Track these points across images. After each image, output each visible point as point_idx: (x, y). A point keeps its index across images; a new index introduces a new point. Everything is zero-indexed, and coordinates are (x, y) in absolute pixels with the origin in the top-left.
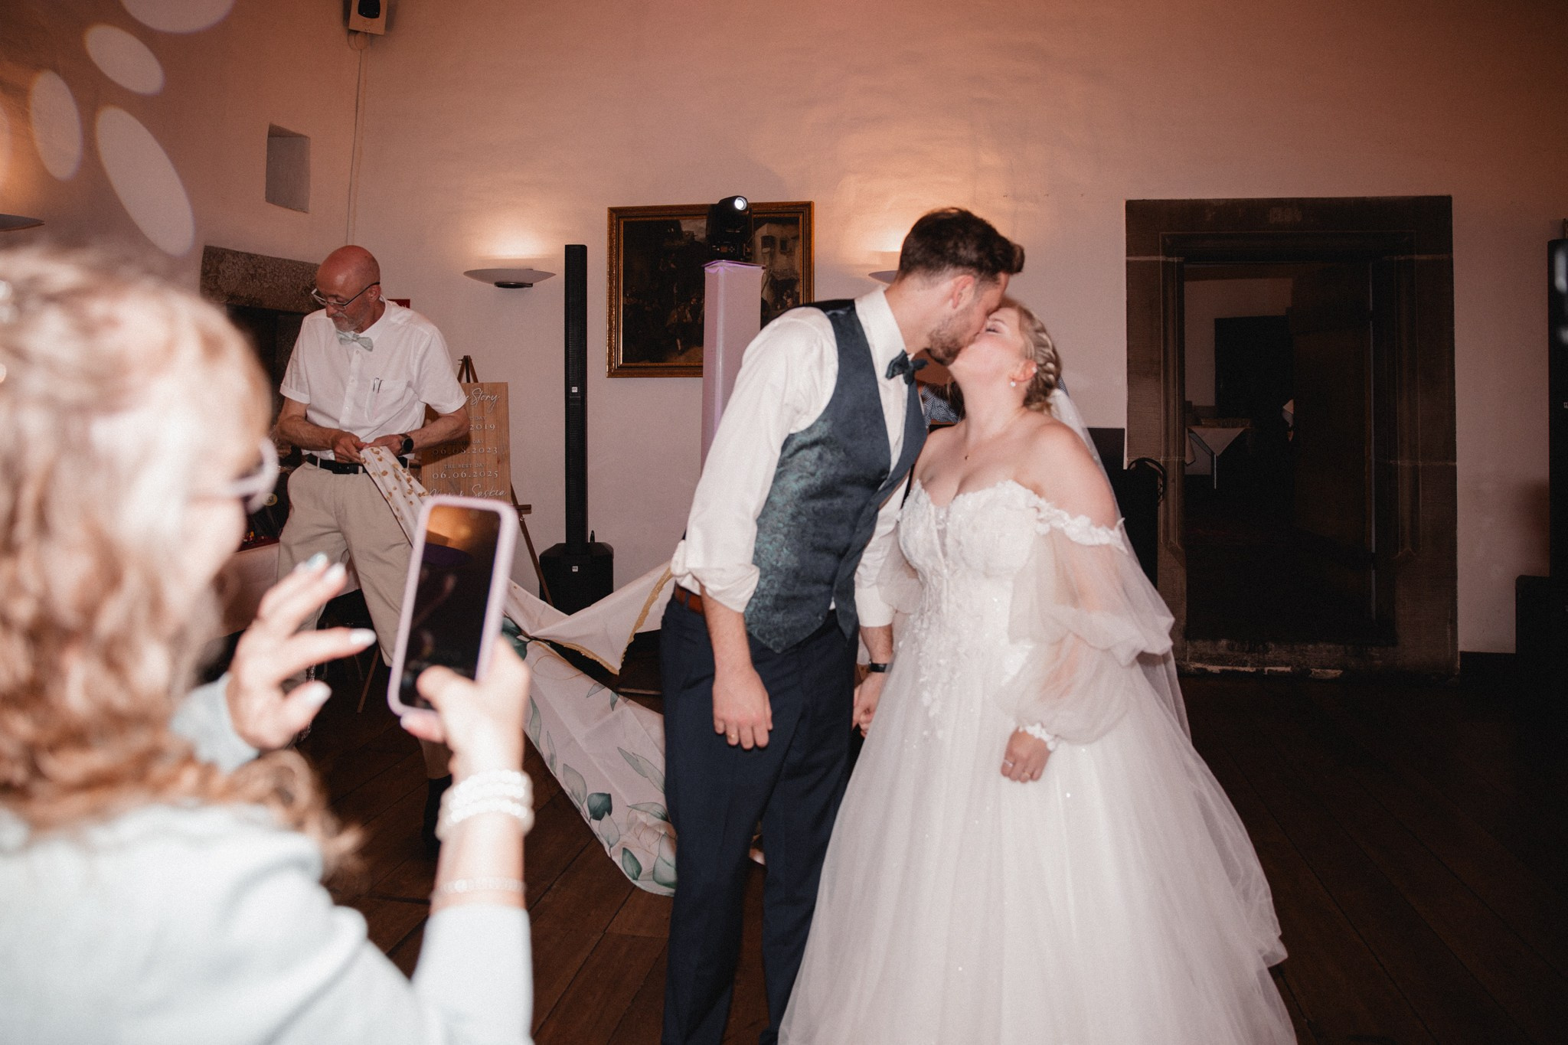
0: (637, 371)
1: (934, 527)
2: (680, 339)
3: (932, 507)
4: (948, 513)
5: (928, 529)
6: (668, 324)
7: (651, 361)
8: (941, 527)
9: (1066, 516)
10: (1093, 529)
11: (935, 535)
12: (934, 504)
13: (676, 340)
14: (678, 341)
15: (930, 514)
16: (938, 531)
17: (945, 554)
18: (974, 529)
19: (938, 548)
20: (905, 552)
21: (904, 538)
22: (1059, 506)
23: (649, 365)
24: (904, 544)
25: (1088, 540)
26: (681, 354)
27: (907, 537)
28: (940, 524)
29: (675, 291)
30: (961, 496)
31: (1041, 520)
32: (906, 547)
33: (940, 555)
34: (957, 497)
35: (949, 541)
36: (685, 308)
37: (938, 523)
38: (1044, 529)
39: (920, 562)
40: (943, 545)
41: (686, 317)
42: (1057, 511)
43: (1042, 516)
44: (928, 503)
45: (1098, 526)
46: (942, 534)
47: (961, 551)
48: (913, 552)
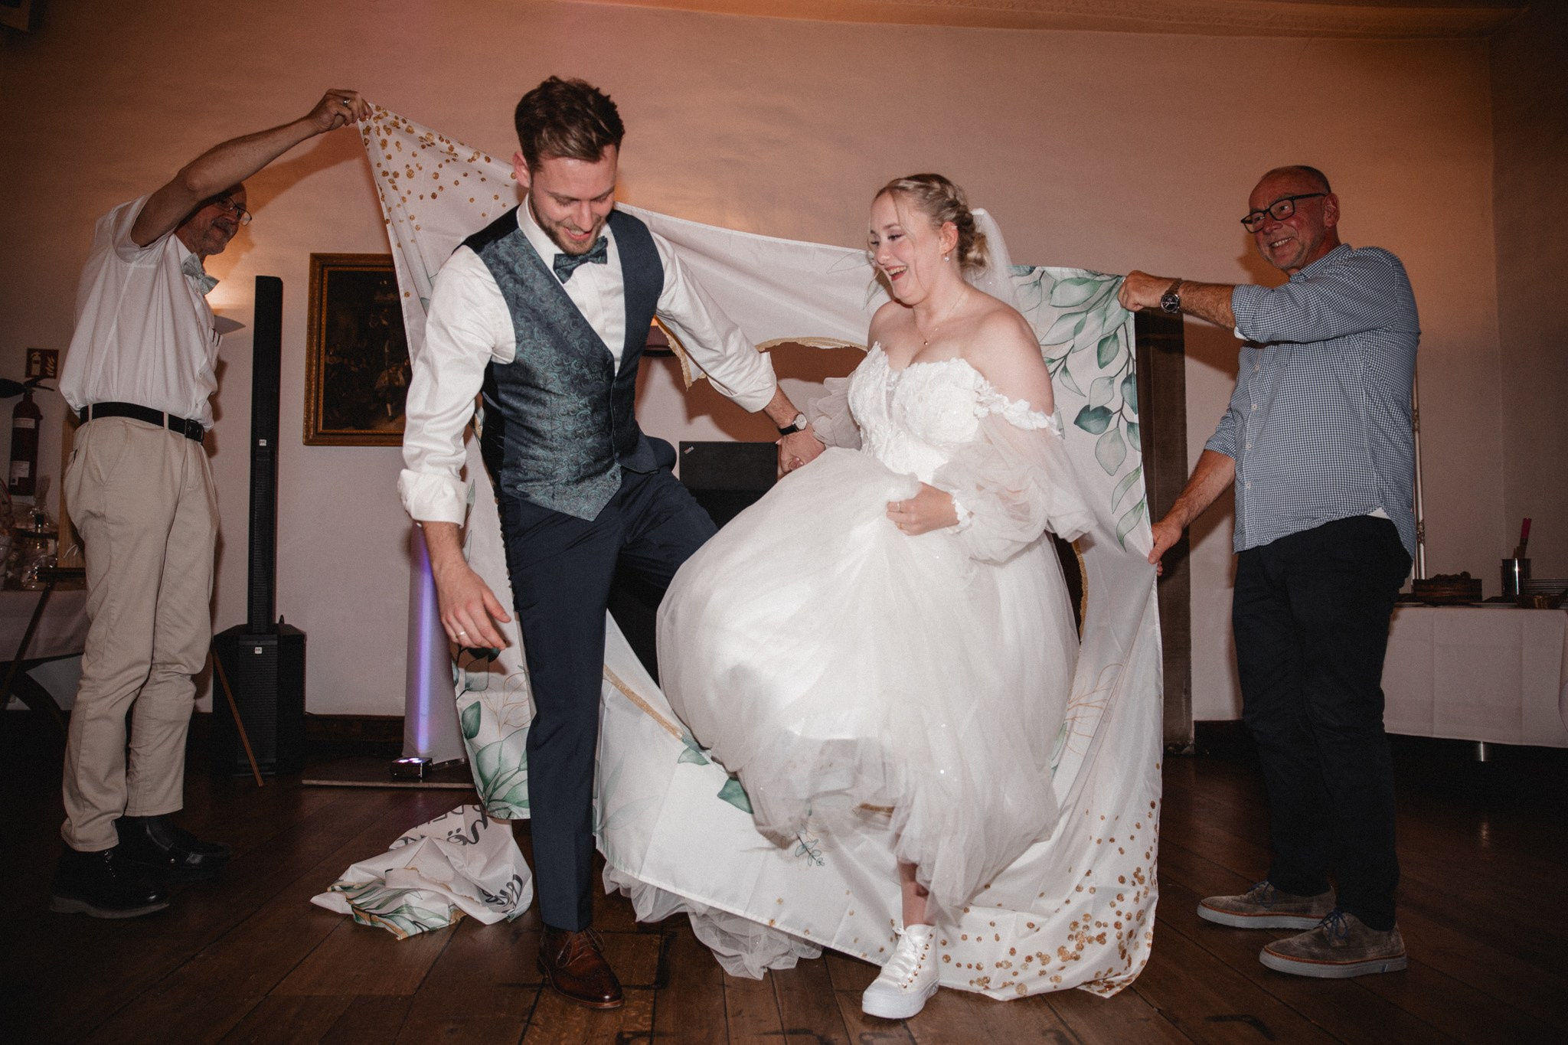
0: (339, 438)
1: (884, 388)
2: (391, 404)
3: (887, 369)
4: (900, 377)
5: (878, 389)
6: (377, 387)
7: (356, 428)
8: (890, 389)
9: (1006, 399)
10: (1033, 414)
11: (884, 396)
12: (890, 366)
13: (386, 405)
14: (389, 406)
15: (883, 375)
16: (887, 392)
17: (890, 415)
18: (921, 399)
19: (884, 407)
20: (851, 407)
21: (854, 393)
22: (1000, 390)
23: (355, 432)
24: (852, 398)
25: (1026, 424)
26: (391, 421)
27: (856, 393)
28: (890, 386)
29: (386, 350)
30: (916, 364)
31: (981, 403)
32: (853, 403)
33: (885, 414)
34: (912, 365)
35: (895, 404)
36: (397, 370)
37: (888, 385)
38: (982, 412)
39: (863, 420)
40: (889, 406)
41: (398, 380)
42: (997, 396)
43: (982, 399)
44: (885, 365)
45: (1036, 410)
46: (890, 395)
47: (905, 417)
48: (859, 408)
